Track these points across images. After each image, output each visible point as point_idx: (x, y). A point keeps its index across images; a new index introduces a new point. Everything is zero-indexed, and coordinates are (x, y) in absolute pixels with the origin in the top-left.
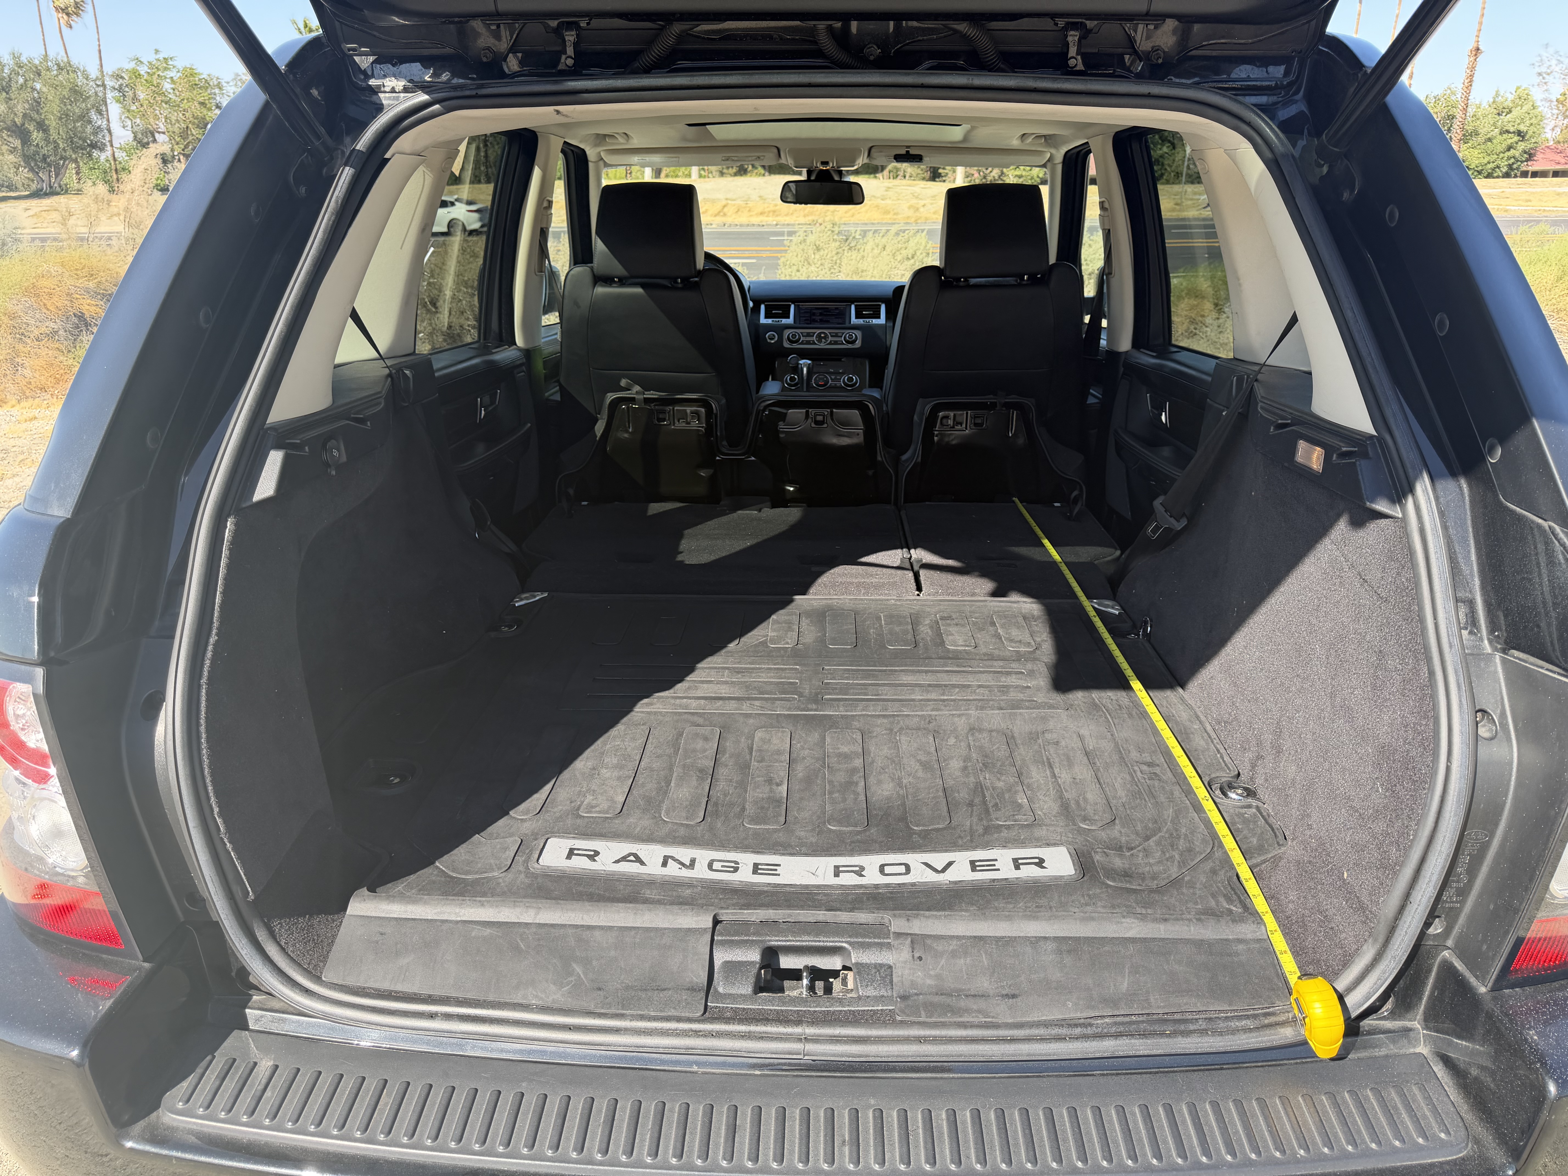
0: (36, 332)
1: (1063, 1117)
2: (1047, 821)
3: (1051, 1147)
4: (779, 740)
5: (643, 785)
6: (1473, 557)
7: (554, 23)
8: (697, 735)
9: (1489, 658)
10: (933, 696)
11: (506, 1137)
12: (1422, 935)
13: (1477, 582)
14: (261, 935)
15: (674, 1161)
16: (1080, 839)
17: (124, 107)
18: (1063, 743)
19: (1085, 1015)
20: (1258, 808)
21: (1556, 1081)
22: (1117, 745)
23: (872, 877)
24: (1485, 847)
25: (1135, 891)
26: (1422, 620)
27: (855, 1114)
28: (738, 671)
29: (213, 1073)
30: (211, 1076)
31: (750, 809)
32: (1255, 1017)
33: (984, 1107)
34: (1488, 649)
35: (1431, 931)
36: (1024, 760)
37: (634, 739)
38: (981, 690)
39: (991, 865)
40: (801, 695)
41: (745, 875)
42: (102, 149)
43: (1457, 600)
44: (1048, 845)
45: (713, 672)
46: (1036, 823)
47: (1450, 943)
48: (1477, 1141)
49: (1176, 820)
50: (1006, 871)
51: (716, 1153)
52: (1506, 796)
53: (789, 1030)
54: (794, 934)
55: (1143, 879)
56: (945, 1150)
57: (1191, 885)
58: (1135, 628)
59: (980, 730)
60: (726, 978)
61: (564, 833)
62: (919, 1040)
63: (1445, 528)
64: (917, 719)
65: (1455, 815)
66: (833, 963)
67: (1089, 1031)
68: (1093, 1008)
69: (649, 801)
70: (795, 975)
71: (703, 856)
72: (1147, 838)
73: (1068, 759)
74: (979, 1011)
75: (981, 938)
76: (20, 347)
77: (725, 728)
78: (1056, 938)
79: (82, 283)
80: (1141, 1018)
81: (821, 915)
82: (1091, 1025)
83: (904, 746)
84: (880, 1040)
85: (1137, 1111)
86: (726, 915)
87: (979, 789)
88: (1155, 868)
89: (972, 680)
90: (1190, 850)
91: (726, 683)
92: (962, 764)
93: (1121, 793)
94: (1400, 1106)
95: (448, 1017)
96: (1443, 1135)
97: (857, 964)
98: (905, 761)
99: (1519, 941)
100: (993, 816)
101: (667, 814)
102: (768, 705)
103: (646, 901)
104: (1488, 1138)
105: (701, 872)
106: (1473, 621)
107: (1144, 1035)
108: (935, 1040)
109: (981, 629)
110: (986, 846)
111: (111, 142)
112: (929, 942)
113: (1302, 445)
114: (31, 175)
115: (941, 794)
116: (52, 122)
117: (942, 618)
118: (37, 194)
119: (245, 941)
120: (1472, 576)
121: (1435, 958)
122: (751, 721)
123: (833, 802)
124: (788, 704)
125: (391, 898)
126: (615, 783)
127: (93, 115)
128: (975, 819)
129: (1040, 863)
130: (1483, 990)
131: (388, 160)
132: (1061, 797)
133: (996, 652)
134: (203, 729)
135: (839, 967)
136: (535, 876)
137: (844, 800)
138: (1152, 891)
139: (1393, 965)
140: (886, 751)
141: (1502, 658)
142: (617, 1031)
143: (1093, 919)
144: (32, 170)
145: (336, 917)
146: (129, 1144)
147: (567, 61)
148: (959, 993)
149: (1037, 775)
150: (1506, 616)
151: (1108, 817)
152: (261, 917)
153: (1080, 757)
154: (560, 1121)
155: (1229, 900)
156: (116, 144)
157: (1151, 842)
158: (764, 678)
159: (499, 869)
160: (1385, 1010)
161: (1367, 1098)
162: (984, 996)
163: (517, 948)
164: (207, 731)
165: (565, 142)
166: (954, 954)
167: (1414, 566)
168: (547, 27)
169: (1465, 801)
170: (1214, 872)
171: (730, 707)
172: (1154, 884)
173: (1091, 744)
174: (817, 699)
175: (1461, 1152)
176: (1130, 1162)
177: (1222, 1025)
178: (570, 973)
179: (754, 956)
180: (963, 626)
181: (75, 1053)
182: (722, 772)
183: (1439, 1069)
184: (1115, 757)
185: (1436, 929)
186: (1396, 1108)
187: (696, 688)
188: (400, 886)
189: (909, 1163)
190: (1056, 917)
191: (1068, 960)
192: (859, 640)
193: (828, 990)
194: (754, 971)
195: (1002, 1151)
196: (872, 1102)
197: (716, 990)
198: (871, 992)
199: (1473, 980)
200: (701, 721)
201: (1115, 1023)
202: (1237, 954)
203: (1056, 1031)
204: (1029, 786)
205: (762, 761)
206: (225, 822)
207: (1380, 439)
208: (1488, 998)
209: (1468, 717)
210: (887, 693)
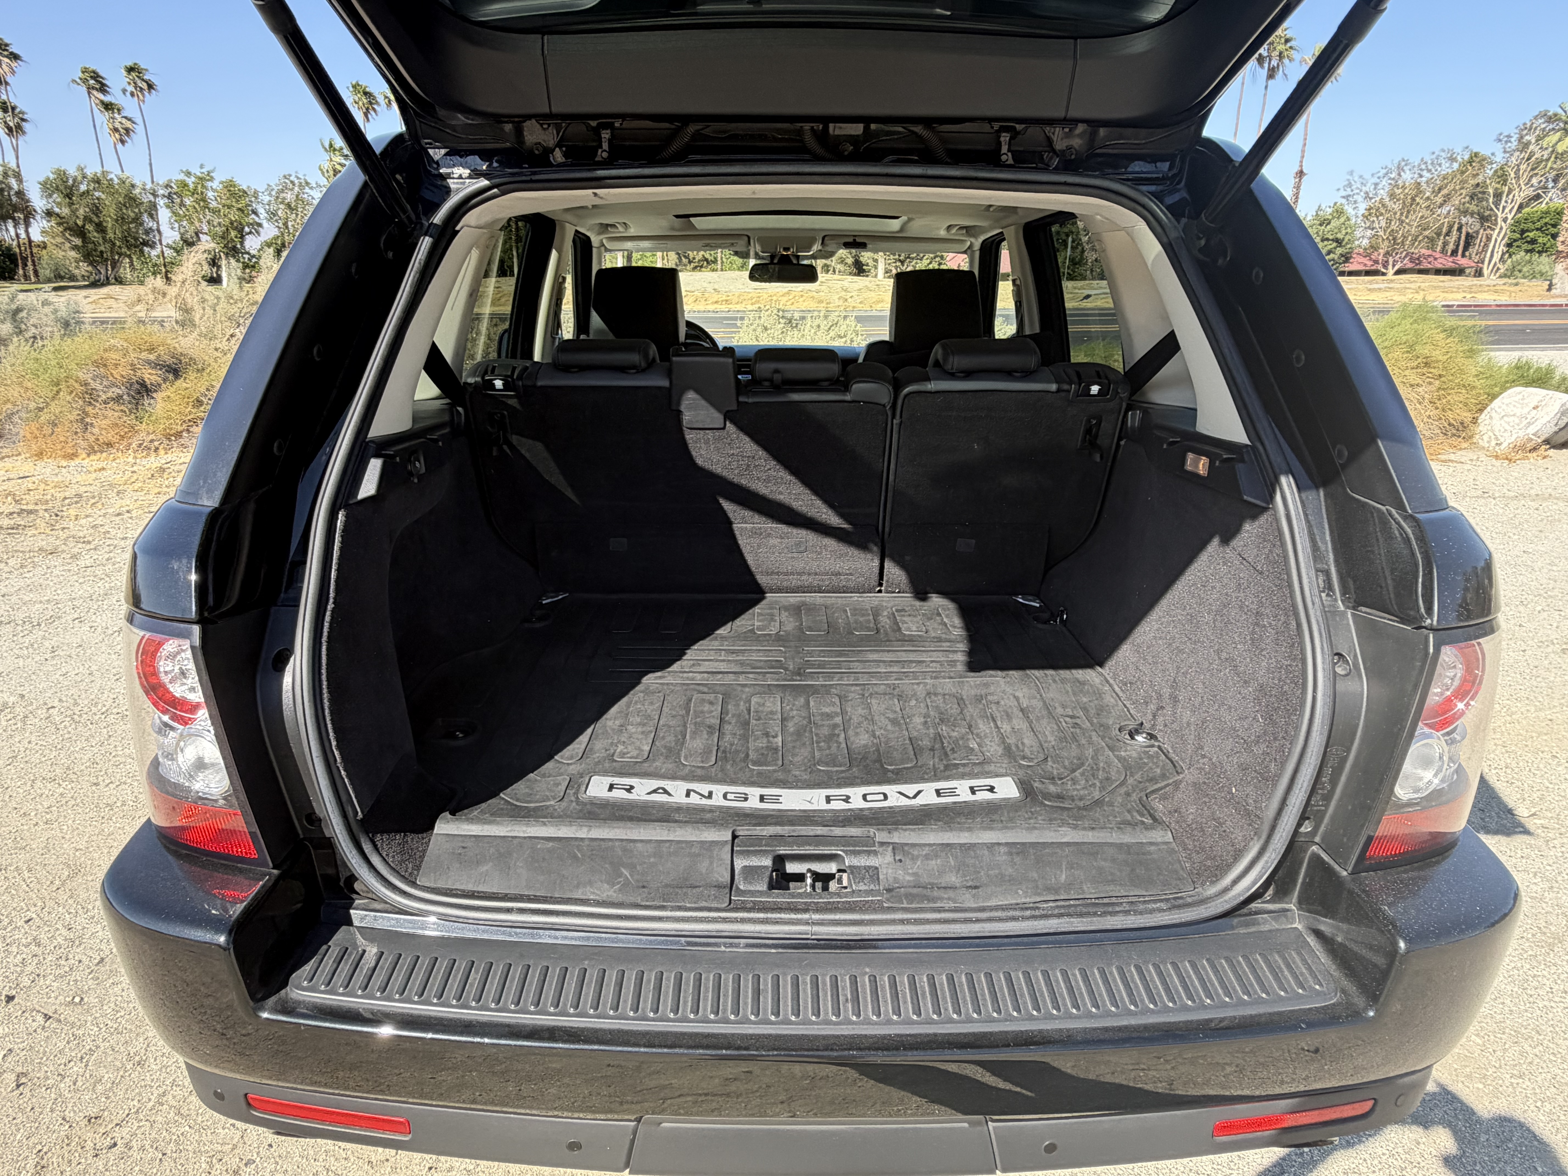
0: (104, 397)
1: (1019, 978)
2: (994, 760)
3: (1011, 1000)
4: (773, 704)
5: (663, 738)
6: (1328, 538)
7: (594, 123)
8: (703, 700)
9: (1343, 614)
10: (895, 669)
11: (575, 1000)
12: (1296, 833)
13: (1331, 556)
14: (367, 847)
15: (712, 1016)
16: (1021, 773)
17: (173, 213)
18: (1002, 703)
19: (1033, 900)
20: (1159, 747)
21: (1405, 939)
22: (1045, 702)
23: (857, 803)
24: (1344, 760)
25: (1068, 809)
26: (1290, 586)
27: (854, 980)
28: (733, 652)
29: (330, 958)
30: (329, 962)
31: (753, 755)
32: (1167, 900)
33: (956, 972)
34: (1342, 608)
35: (1302, 830)
36: (972, 716)
37: (652, 703)
38: (934, 664)
39: (952, 792)
40: (786, 669)
41: (754, 803)
42: (152, 246)
43: (1317, 570)
44: (997, 776)
45: (712, 653)
46: (985, 762)
47: (1317, 839)
48: (1343, 991)
49: (1095, 757)
50: (964, 796)
51: (745, 1010)
52: (1359, 719)
53: (799, 916)
54: (799, 845)
55: (1073, 800)
56: (928, 1004)
57: (1111, 804)
58: (1053, 617)
59: (936, 694)
60: (745, 879)
61: (605, 773)
62: (902, 922)
63: (1306, 515)
64: (883, 687)
65: (1321, 734)
66: (831, 868)
67: (1037, 913)
68: (1039, 894)
69: (670, 750)
70: (800, 878)
71: (719, 790)
72: (1074, 771)
73: (1008, 715)
74: (949, 899)
75: (948, 845)
76: (89, 409)
77: (727, 696)
78: (1007, 844)
79: (144, 355)
80: (1077, 902)
81: (820, 830)
82: (1038, 908)
83: (875, 707)
84: (872, 922)
85: (1077, 973)
86: (742, 831)
87: (939, 737)
88: (1082, 792)
89: (924, 657)
90: (1107, 779)
91: (724, 661)
92: (922, 720)
93: (1051, 738)
94: (1283, 966)
95: (522, 911)
96: (1317, 987)
97: (850, 866)
98: (876, 718)
99: (1370, 839)
100: (952, 757)
101: (686, 758)
102: (761, 677)
103: (676, 821)
104: (1352, 989)
105: (717, 801)
106: (1329, 587)
107: (1081, 915)
108: (917, 922)
109: (930, 619)
110: (947, 778)
111: (160, 241)
112: (906, 848)
113: (1190, 456)
114: (90, 268)
115: (907, 742)
116: (109, 224)
117: (897, 611)
118: (95, 285)
119: (354, 852)
120: (1327, 551)
121: (1305, 851)
122: (747, 689)
123: (820, 749)
124: (777, 676)
125: (471, 821)
126: (640, 737)
127: (145, 217)
128: (937, 760)
129: (992, 789)
130: (1345, 873)
131: (458, 231)
132: (1004, 742)
133: (944, 636)
134: (324, 677)
135: (834, 871)
136: (585, 804)
137: (829, 748)
138: (1079, 808)
139: (1273, 856)
140: (860, 711)
141: (1353, 615)
142: (660, 919)
143: (1035, 828)
144: (91, 264)
145: (425, 835)
146: (265, 1015)
147: (603, 154)
148: (932, 886)
149: (983, 727)
150: (1355, 582)
151: (1042, 756)
152: (367, 833)
153: (1016, 711)
154: (617, 989)
155: (1142, 815)
156: (164, 243)
157: (1077, 773)
158: (754, 657)
159: (554, 798)
160: (1268, 896)
161: (1257, 961)
162: (953, 888)
163: (575, 857)
164: (328, 680)
165: (577, 231)
166: (927, 857)
167: (1283, 544)
168: (588, 127)
169: (1327, 722)
170: (1128, 794)
171: (729, 679)
172: (1081, 804)
173: (1025, 703)
174: (799, 672)
175: (1331, 999)
176: (1074, 1011)
177: (1141, 907)
178: (621, 875)
179: (768, 862)
180: (915, 616)
181: (222, 939)
182: (727, 728)
183: (1311, 940)
184: (1045, 712)
185: (1306, 828)
186: (1279, 968)
187: (699, 665)
188: (475, 812)
189: (899, 1015)
190: (1007, 828)
191: (1017, 859)
192: (831, 626)
193: (825, 888)
194: (768, 873)
195: (972, 1004)
196: (867, 970)
197: (738, 888)
198: (862, 887)
199: (1336, 867)
200: (706, 690)
201: (1057, 907)
202: (1150, 853)
203: (1011, 913)
204: (977, 735)
205: (759, 719)
206: (341, 754)
207: (1253, 447)
208: (1349, 878)
209: (1328, 659)
210: (858, 668)
